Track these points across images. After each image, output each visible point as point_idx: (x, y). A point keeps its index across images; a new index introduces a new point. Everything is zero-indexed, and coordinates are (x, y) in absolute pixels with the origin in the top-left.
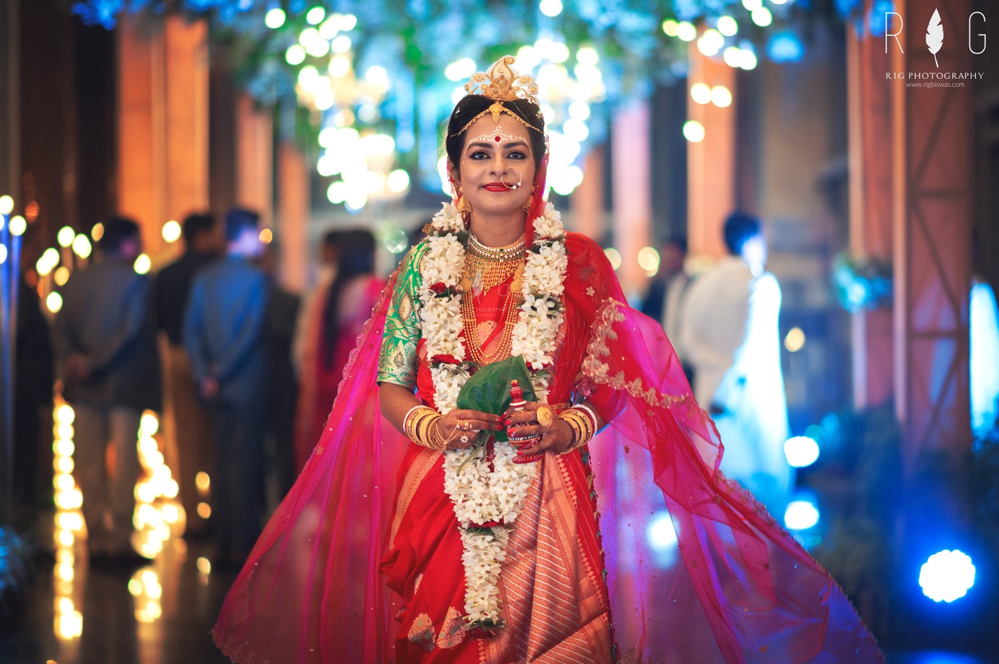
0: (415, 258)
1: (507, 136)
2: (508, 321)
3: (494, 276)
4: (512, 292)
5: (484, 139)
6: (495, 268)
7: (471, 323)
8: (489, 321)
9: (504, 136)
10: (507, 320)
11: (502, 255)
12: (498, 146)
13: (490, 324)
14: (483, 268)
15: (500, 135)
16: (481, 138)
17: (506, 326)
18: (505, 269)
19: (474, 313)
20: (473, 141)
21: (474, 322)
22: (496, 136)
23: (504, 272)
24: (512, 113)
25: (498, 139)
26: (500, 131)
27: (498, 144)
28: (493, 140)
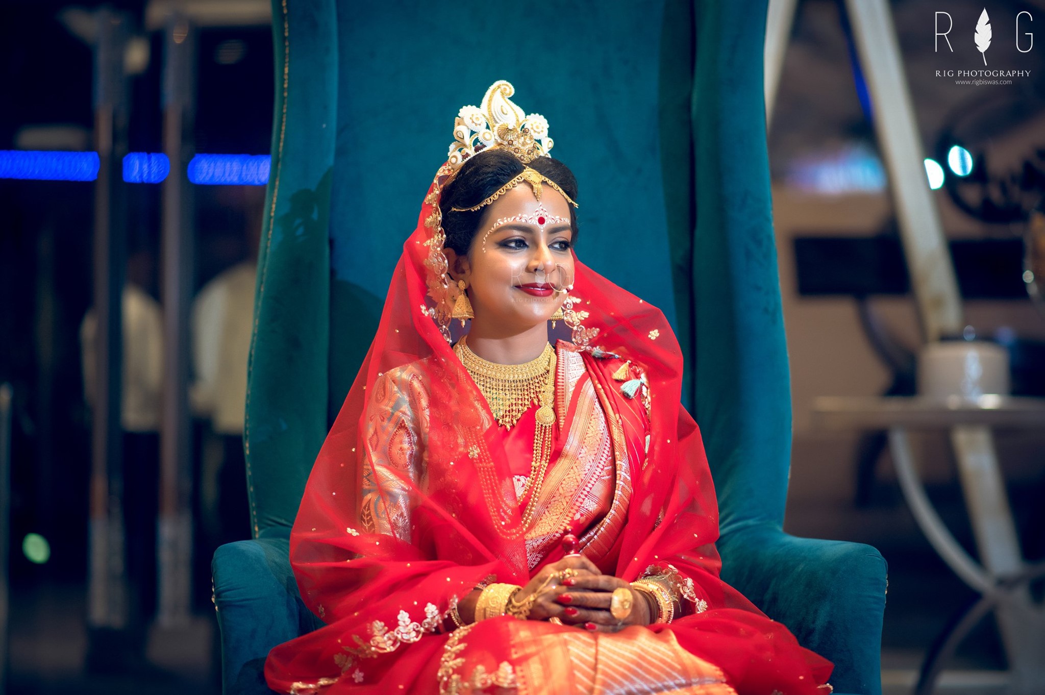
1: (552, 217)
12: (543, 231)
15: (544, 214)
16: (518, 219)
22: (539, 216)
24: (553, 183)
25: (542, 221)
26: (545, 209)
27: (542, 228)
28: (535, 222)
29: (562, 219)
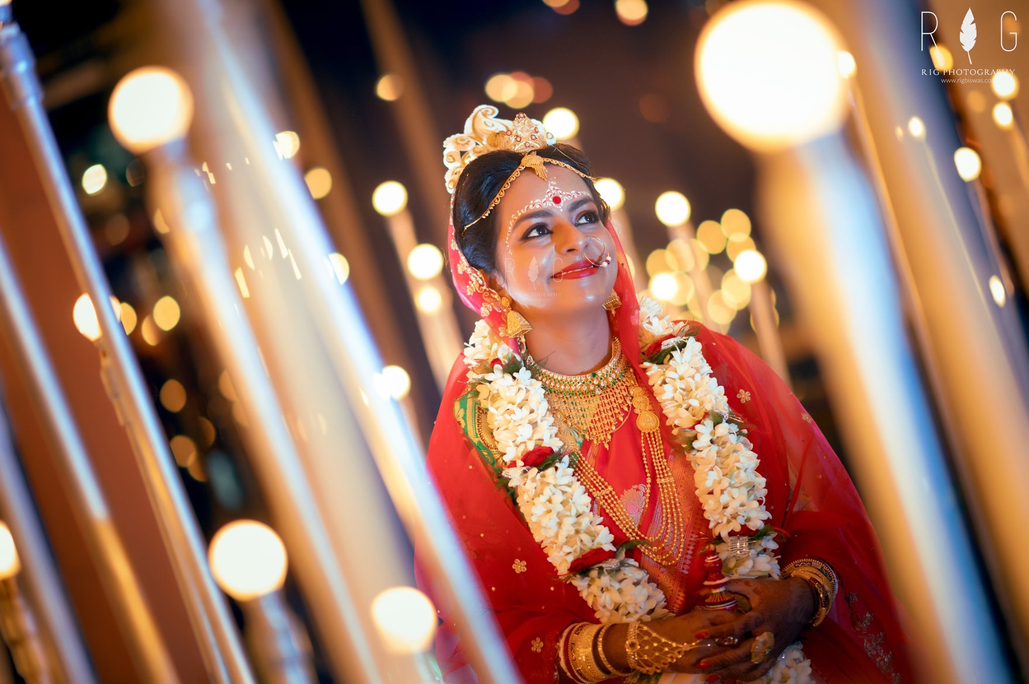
0: (466, 422)
1: (568, 193)
2: (660, 478)
3: (606, 417)
4: (644, 433)
5: (538, 207)
6: (600, 404)
7: (607, 495)
8: (635, 487)
9: (564, 193)
10: (658, 476)
11: (595, 382)
12: (561, 210)
13: (638, 490)
14: (581, 410)
15: (558, 193)
16: (531, 206)
17: (660, 486)
18: (615, 402)
19: (603, 480)
20: (520, 214)
21: (611, 493)
22: (553, 196)
23: (617, 407)
24: (558, 162)
25: (557, 200)
26: (556, 188)
27: (560, 207)
28: (550, 204)
29: (579, 193)
